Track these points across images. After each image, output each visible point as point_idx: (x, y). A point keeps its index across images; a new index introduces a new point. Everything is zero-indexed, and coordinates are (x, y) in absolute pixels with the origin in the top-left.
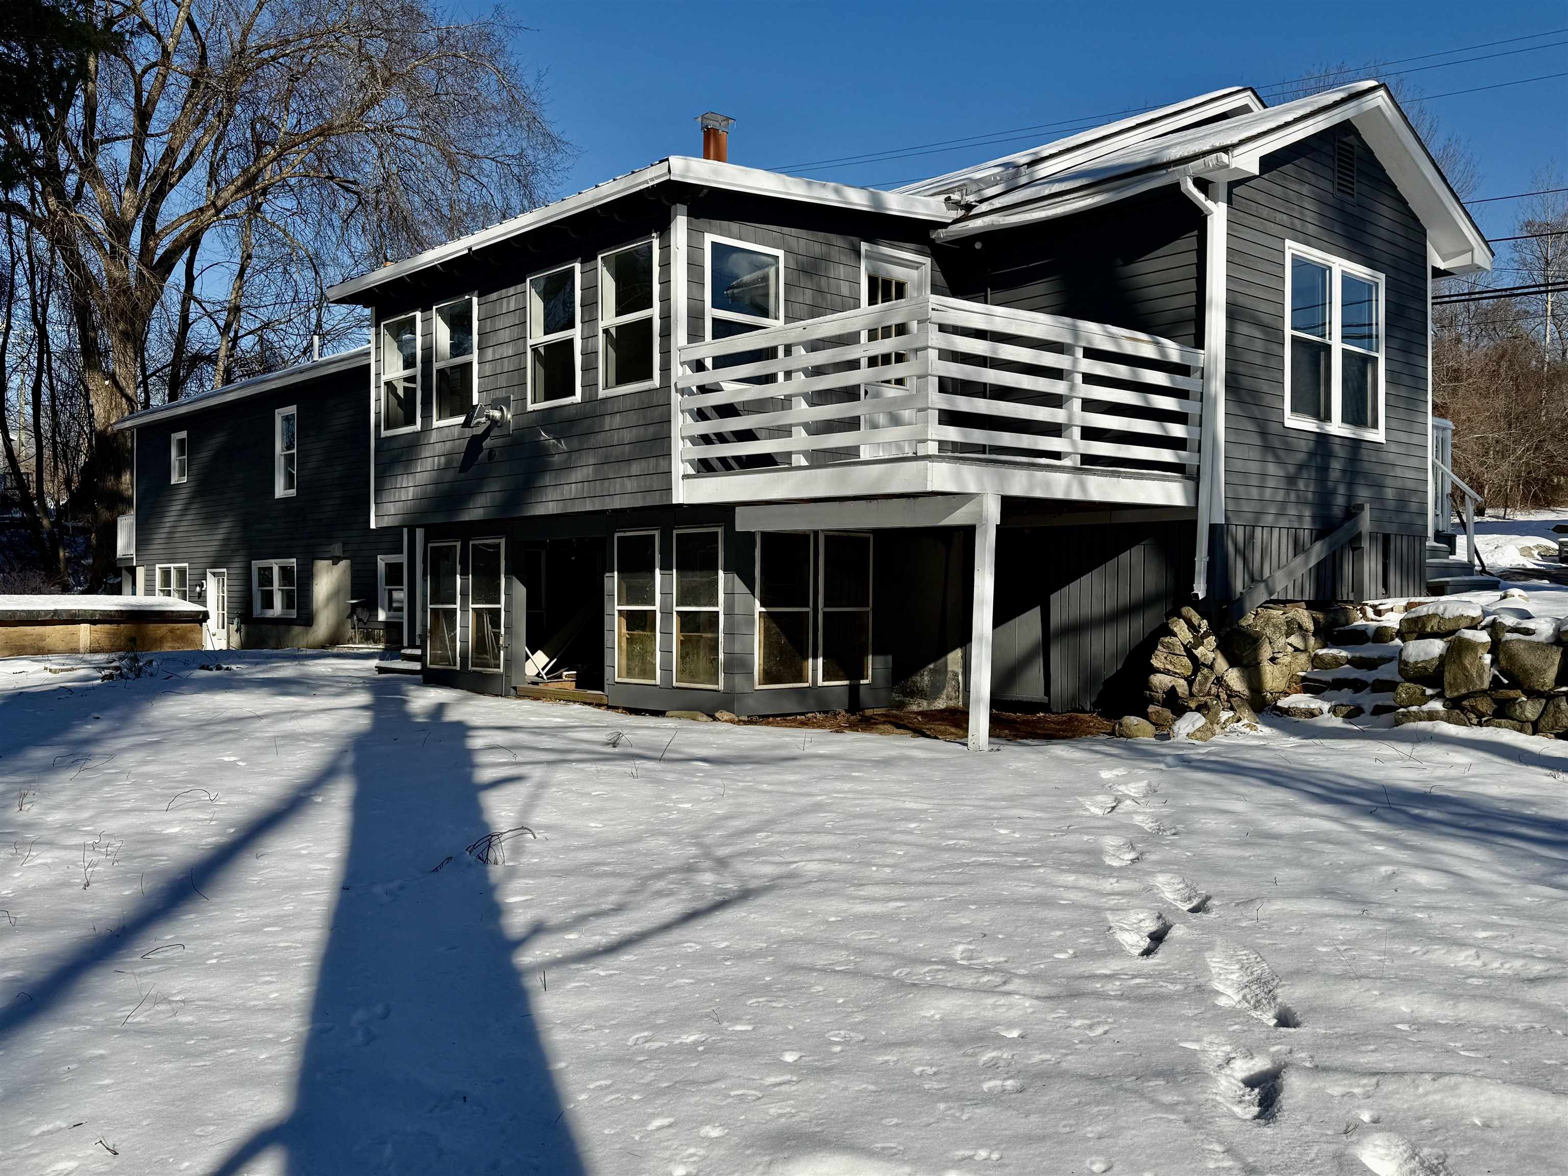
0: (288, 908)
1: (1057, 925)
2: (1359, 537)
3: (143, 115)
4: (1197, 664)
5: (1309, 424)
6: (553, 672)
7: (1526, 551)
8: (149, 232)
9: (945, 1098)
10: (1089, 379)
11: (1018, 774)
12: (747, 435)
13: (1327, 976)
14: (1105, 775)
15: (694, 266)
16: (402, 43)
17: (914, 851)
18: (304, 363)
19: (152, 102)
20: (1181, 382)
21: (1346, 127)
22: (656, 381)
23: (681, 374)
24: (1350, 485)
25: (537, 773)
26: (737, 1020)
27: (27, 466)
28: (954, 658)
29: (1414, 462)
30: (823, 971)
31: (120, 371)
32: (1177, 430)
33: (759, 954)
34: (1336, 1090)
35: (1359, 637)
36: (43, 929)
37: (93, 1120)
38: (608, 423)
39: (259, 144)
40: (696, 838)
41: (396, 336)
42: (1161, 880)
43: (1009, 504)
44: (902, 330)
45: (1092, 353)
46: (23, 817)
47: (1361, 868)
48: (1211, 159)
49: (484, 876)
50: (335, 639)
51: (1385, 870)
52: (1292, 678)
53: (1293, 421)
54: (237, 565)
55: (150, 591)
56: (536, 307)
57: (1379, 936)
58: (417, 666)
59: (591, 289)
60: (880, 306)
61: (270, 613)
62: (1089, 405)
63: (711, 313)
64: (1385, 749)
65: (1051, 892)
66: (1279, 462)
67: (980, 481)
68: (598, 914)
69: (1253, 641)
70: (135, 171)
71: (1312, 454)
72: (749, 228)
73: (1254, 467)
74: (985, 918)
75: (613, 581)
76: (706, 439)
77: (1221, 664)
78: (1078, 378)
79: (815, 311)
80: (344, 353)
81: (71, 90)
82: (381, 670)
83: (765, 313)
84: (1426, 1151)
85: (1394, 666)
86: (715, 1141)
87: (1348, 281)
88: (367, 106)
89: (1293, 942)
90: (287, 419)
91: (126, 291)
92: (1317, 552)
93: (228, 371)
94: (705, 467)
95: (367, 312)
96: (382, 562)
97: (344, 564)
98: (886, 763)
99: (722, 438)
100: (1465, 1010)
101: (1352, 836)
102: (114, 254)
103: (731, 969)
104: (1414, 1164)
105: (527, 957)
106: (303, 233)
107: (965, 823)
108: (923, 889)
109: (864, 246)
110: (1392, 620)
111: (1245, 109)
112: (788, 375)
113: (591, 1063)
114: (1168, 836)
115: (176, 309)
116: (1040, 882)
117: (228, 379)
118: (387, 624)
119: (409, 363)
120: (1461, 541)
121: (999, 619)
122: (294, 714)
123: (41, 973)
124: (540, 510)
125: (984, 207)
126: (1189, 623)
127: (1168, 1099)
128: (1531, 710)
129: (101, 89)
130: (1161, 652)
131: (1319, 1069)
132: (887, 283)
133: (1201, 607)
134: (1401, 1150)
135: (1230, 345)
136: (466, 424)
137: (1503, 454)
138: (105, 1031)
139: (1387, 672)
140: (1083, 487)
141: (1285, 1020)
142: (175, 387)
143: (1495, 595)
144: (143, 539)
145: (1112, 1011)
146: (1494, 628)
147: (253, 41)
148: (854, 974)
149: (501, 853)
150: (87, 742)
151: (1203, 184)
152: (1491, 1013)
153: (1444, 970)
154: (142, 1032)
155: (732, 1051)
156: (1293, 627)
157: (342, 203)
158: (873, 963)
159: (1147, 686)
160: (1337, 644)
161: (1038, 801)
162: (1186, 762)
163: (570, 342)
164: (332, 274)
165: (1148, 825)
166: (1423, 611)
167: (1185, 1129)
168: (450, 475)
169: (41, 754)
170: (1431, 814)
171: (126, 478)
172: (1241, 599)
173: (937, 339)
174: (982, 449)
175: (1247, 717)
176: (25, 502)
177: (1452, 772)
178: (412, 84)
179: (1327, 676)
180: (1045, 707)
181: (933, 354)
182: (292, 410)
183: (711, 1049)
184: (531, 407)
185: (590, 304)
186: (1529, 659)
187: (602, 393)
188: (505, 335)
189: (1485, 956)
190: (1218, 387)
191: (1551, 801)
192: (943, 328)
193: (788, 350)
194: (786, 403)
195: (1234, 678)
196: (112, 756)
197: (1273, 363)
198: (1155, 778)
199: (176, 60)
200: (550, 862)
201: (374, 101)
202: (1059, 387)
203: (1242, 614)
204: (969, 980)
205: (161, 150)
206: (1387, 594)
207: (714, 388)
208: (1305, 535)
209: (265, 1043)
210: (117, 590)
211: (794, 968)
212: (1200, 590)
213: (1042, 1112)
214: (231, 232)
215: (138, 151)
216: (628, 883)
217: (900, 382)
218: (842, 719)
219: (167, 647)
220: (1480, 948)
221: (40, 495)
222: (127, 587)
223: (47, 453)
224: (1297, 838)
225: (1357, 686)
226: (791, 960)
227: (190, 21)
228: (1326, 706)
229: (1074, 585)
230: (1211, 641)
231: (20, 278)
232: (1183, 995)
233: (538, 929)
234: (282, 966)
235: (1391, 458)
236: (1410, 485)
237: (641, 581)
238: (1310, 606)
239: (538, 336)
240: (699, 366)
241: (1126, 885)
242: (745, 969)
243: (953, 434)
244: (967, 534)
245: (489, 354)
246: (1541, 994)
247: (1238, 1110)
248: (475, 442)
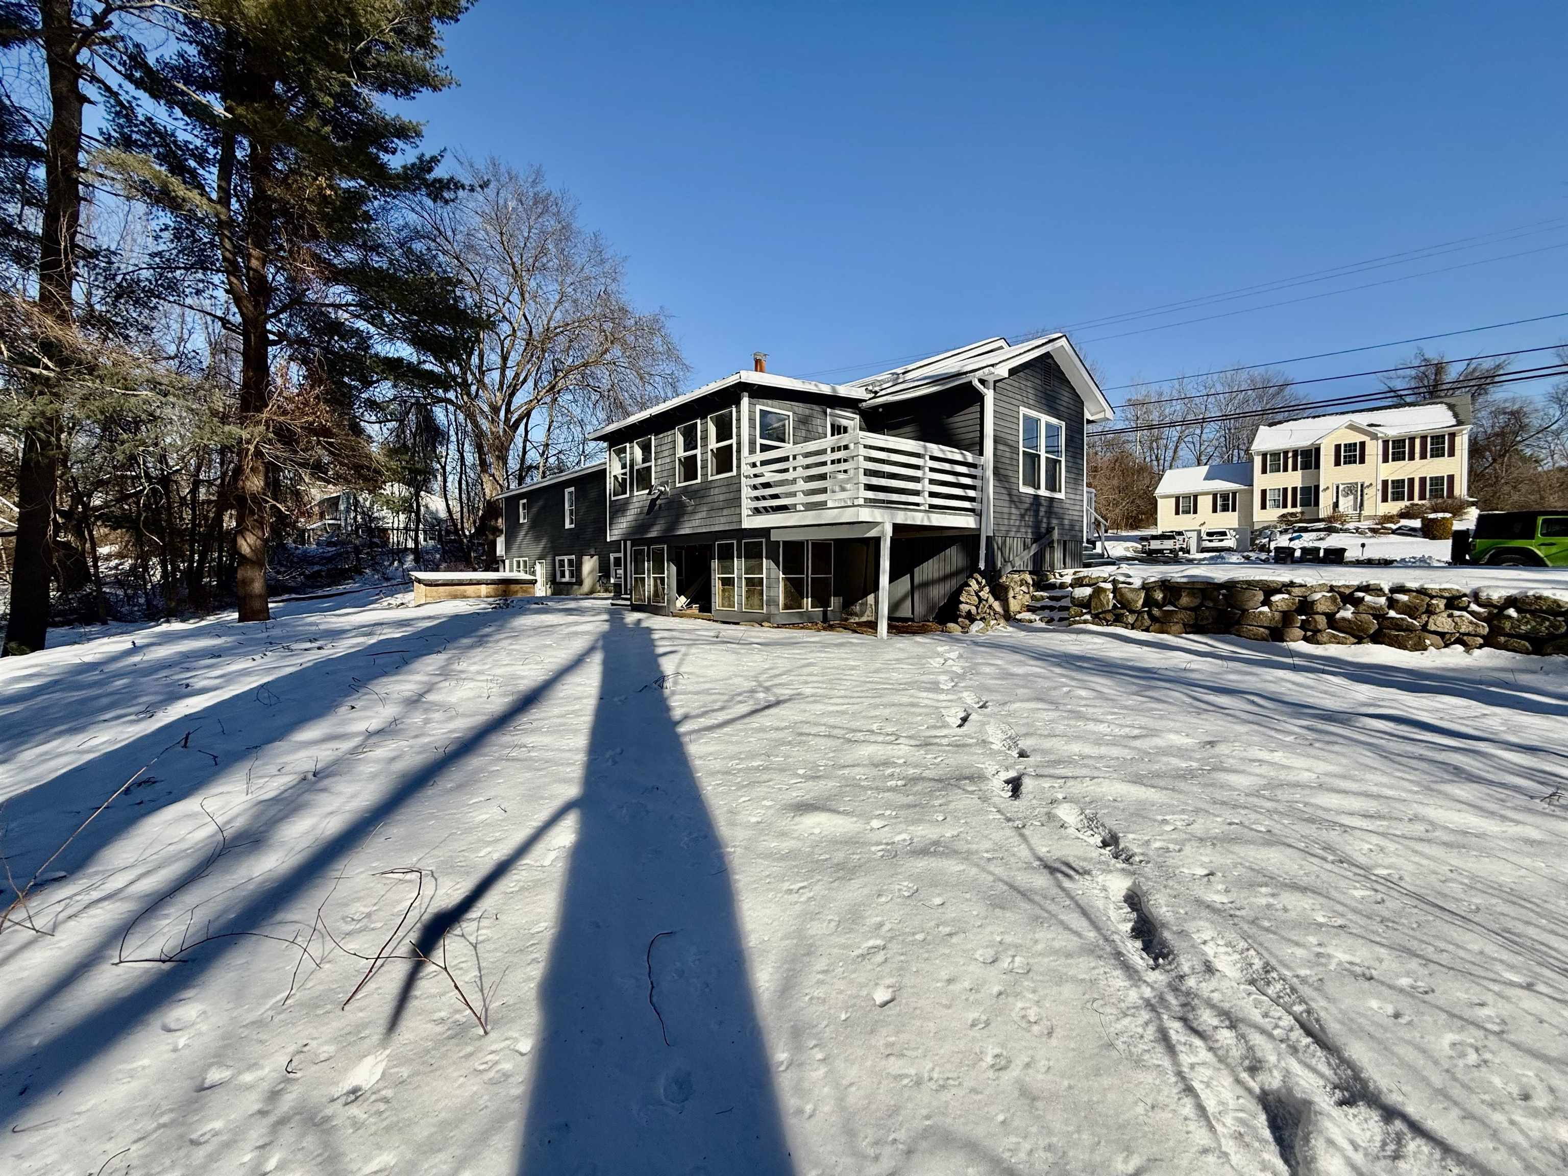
0: (577, 707)
1: (920, 715)
2: (1053, 541)
3: (505, 359)
4: (980, 600)
5: (1030, 491)
6: (689, 606)
7: (1127, 549)
8: (508, 411)
9: (871, 789)
10: (932, 470)
11: (901, 649)
12: (775, 496)
13: (1041, 735)
14: (940, 649)
15: (752, 420)
16: (619, 324)
17: (854, 683)
18: (577, 468)
19: (509, 353)
20: (973, 471)
21: (1047, 355)
22: (734, 473)
23: (746, 469)
24: (1049, 518)
25: (683, 649)
26: (777, 756)
27: (457, 516)
28: (871, 598)
29: (1078, 508)
30: (814, 735)
31: (497, 474)
32: (971, 493)
33: (786, 728)
34: (1047, 785)
35: (1053, 587)
36: (471, 716)
37: (495, 797)
38: (712, 492)
39: (556, 371)
40: (756, 678)
41: (618, 455)
42: (965, 694)
43: (897, 527)
44: (846, 447)
45: (933, 458)
46: (459, 668)
47: (1055, 688)
48: (986, 370)
49: (662, 694)
50: (592, 591)
51: (1065, 689)
52: (1023, 606)
53: (1024, 489)
54: (549, 559)
55: (511, 570)
56: (680, 440)
57: (1064, 718)
58: (628, 603)
59: (705, 431)
60: (836, 437)
61: (564, 580)
62: (932, 482)
63: (759, 441)
64: (1065, 637)
65: (915, 700)
66: (1017, 508)
67: (883, 516)
68: (713, 711)
69: (1006, 589)
70: (501, 384)
71: (1032, 504)
72: (776, 403)
73: (1006, 510)
74: (887, 712)
75: (715, 564)
76: (757, 498)
77: (991, 599)
78: (927, 469)
79: (806, 440)
80: (594, 464)
81: (473, 347)
82: (613, 605)
83: (784, 441)
84: (1087, 811)
85: (1069, 599)
86: (770, 807)
87: (1048, 425)
88: (605, 352)
89: (1025, 721)
90: (570, 493)
91: (499, 438)
92: (1034, 549)
93: (544, 473)
94: (757, 511)
95: (605, 445)
96: (612, 556)
97: (596, 557)
98: (841, 645)
99: (764, 498)
100: (1103, 750)
101: (1050, 674)
102: (493, 421)
103: (774, 735)
104: (1082, 817)
105: (682, 729)
106: (577, 411)
107: (877, 671)
108: (859, 700)
109: (829, 410)
110: (1068, 579)
111: (1001, 348)
112: (795, 469)
113: (713, 774)
114: (969, 676)
115: (521, 445)
116: (911, 696)
117: (544, 477)
118: (615, 585)
119: (624, 467)
120: (1098, 544)
121: (892, 580)
122: (576, 624)
123: (470, 735)
124: (682, 532)
125: (883, 392)
126: (977, 580)
127: (970, 789)
128: (1131, 619)
129: (486, 347)
130: (964, 594)
131: (1038, 776)
132: (839, 427)
133: (983, 574)
134: (1077, 811)
135: (995, 455)
136: (649, 494)
137: (1117, 505)
138: (500, 759)
139: (1065, 602)
140: (929, 518)
141: (1022, 754)
142: (521, 480)
143: (1114, 568)
144: (508, 548)
145: (944, 751)
146: (1114, 582)
147: (553, 324)
148: (829, 736)
149: (668, 684)
150: (487, 636)
151: (982, 382)
152: (1115, 752)
153: (1094, 733)
154: (514, 760)
155: (774, 769)
156: (1023, 582)
157: (593, 397)
158: (835, 732)
159: (958, 609)
160: (1042, 590)
161: (910, 661)
162: (976, 643)
163: (695, 456)
164: (589, 428)
165: (960, 671)
166: (1081, 575)
167: (979, 802)
168: (642, 516)
169: (466, 641)
170: (1085, 665)
171: (500, 520)
172: (1000, 571)
173: (863, 452)
174: (883, 501)
175: (1002, 622)
176: (456, 532)
177: (1095, 647)
178: (624, 344)
179: (1038, 605)
180: (912, 620)
181: (861, 459)
182: (572, 489)
183: (766, 769)
184: (678, 485)
185: (705, 438)
186: (1130, 596)
187: (710, 478)
188: (666, 453)
189: (1112, 727)
190: (990, 473)
191: (1140, 659)
192: (865, 446)
193: (795, 458)
194: (794, 481)
195: (997, 606)
196: (498, 641)
197: (1015, 463)
198: (961, 651)
199: (519, 334)
200: (691, 688)
201: (607, 350)
202: (918, 473)
203: (1000, 577)
204: (880, 739)
205: (513, 374)
206: (1065, 568)
207: (762, 475)
208: (1029, 541)
209: (569, 764)
210: (497, 570)
211: (801, 734)
212: (982, 566)
213: (914, 795)
214: (544, 410)
215: (503, 375)
216: (726, 698)
217: (845, 471)
218: (820, 625)
219: (519, 595)
220: (1109, 723)
221: (463, 529)
222: (501, 569)
223: (465, 510)
224: (1025, 676)
225: (1052, 608)
226: (800, 731)
227: (524, 315)
228: (1038, 618)
229: (925, 564)
230: (987, 589)
231: (452, 432)
232: (977, 744)
233: (686, 717)
234: (575, 732)
235: (1067, 506)
236: (1076, 518)
237: (728, 563)
238: (1031, 573)
239: (681, 453)
240: (754, 465)
241: (950, 697)
242: (780, 735)
243: (871, 495)
244: (877, 541)
245: (659, 462)
246: (1137, 743)
247: (1002, 794)
248: (653, 502)
